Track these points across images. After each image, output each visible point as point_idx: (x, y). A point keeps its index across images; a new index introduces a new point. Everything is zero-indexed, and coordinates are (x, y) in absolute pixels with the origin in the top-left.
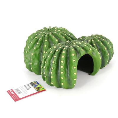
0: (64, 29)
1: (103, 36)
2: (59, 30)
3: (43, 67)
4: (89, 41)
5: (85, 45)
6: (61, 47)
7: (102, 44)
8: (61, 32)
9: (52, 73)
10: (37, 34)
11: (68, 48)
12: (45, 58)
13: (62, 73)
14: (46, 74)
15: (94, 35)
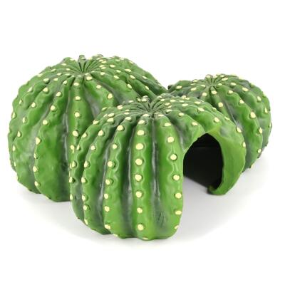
0: (127, 60)
1: (241, 77)
2: (112, 66)
3: (75, 178)
4: (205, 94)
5: (201, 109)
6: (129, 118)
7: (242, 102)
8: (118, 71)
9: (106, 196)
10: (46, 80)
11: (151, 121)
12: (82, 150)
13: (138, 194)
14: (87, 198)
15: (215, 77)
